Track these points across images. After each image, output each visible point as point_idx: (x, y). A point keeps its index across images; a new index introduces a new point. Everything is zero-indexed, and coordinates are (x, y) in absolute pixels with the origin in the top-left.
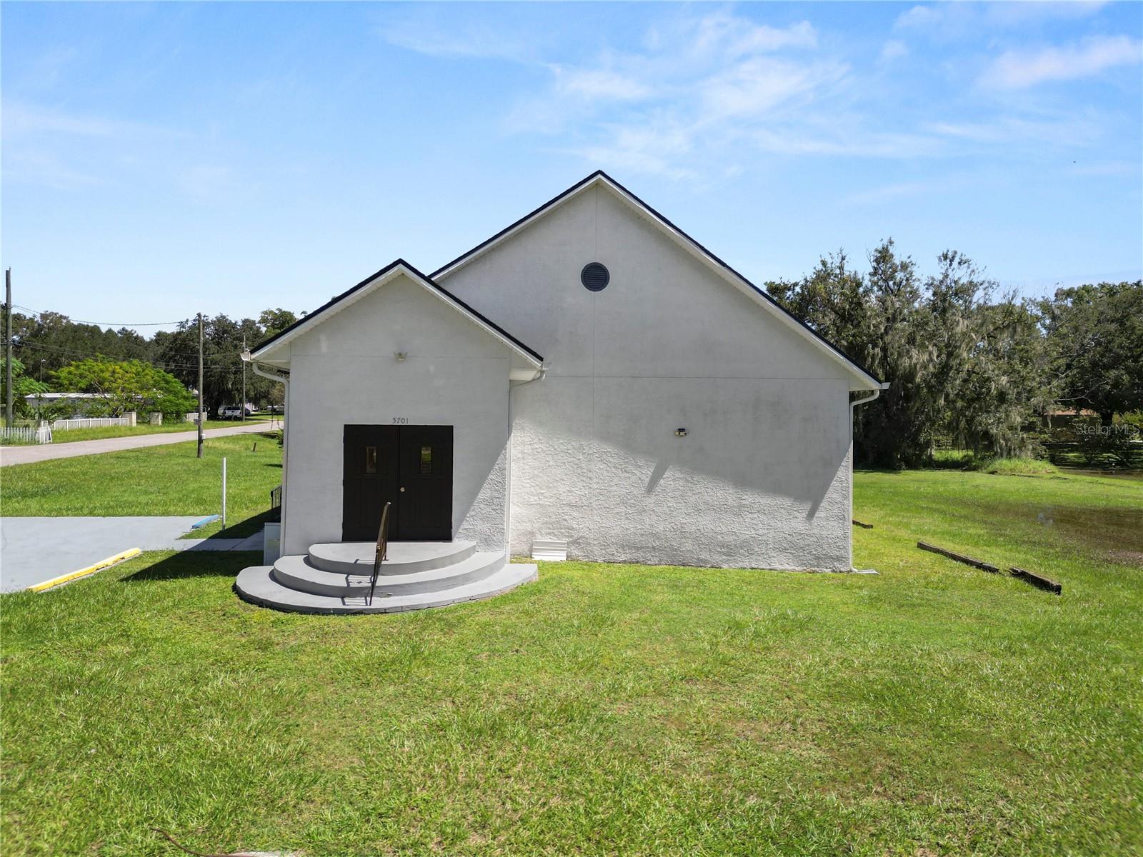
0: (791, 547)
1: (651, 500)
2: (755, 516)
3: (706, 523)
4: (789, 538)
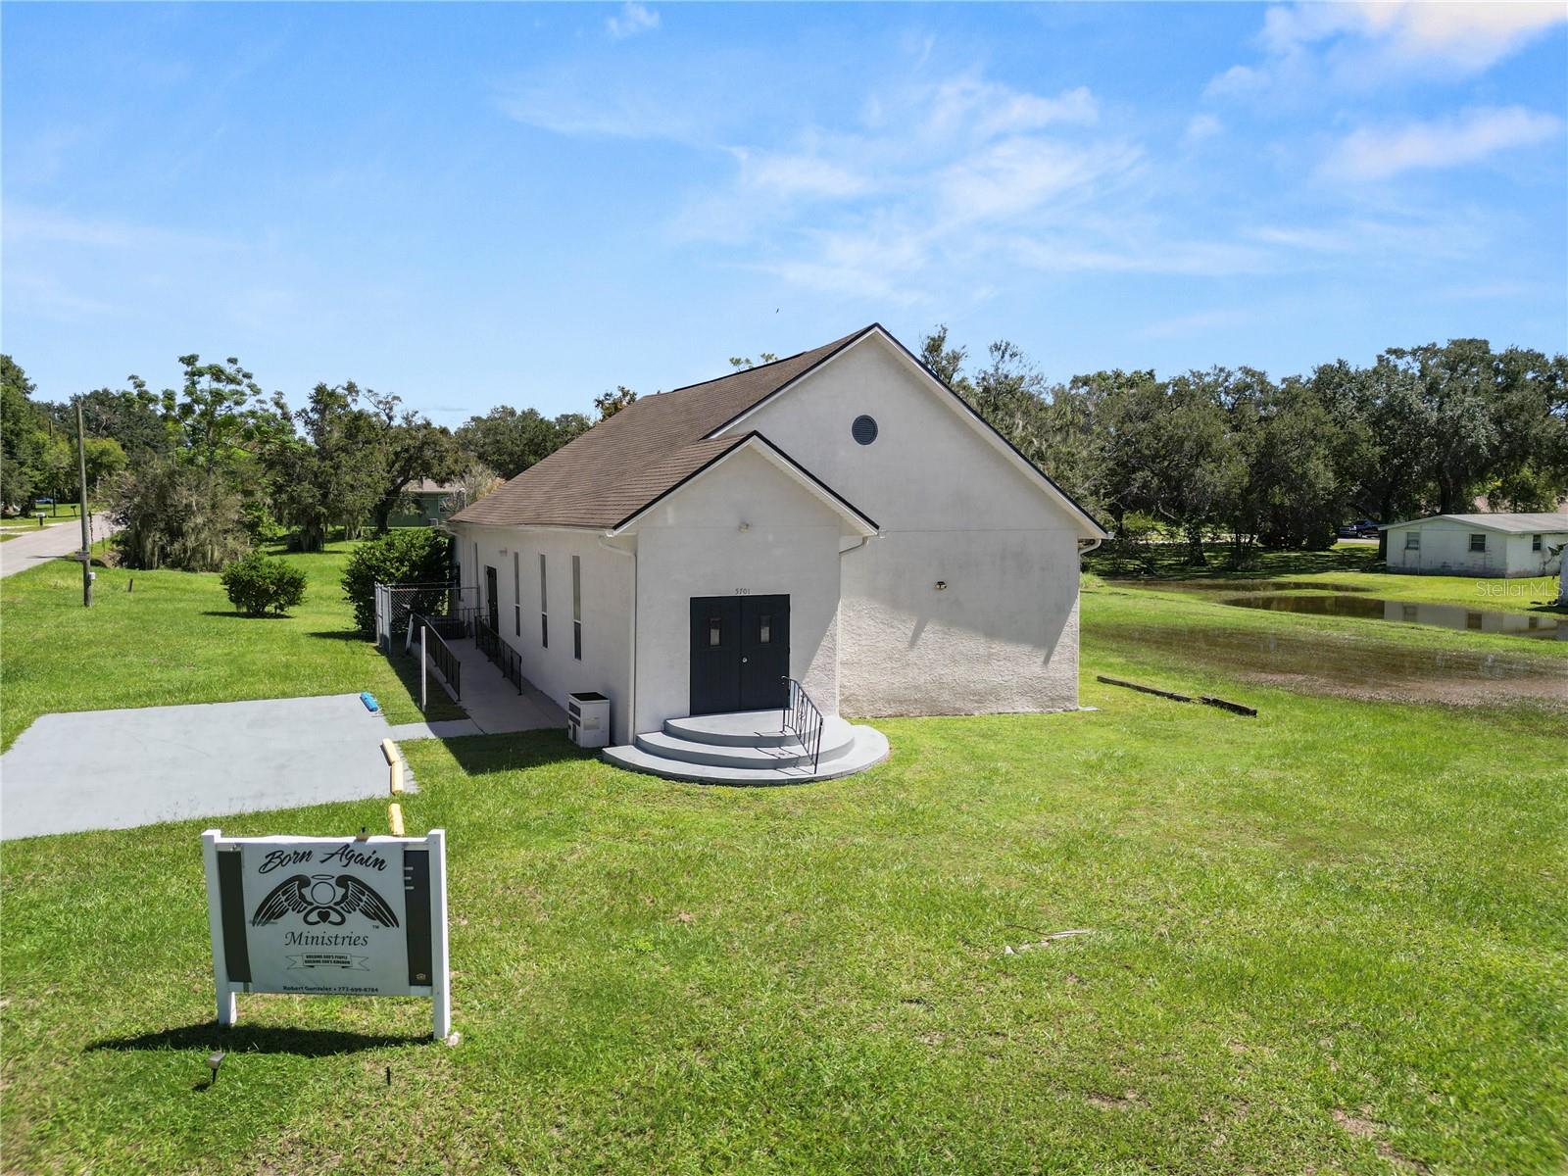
0: (1029, 690)
1: (912, 655)
2: (1002, 663)
3: (961, 673)
4: (1030, 682)
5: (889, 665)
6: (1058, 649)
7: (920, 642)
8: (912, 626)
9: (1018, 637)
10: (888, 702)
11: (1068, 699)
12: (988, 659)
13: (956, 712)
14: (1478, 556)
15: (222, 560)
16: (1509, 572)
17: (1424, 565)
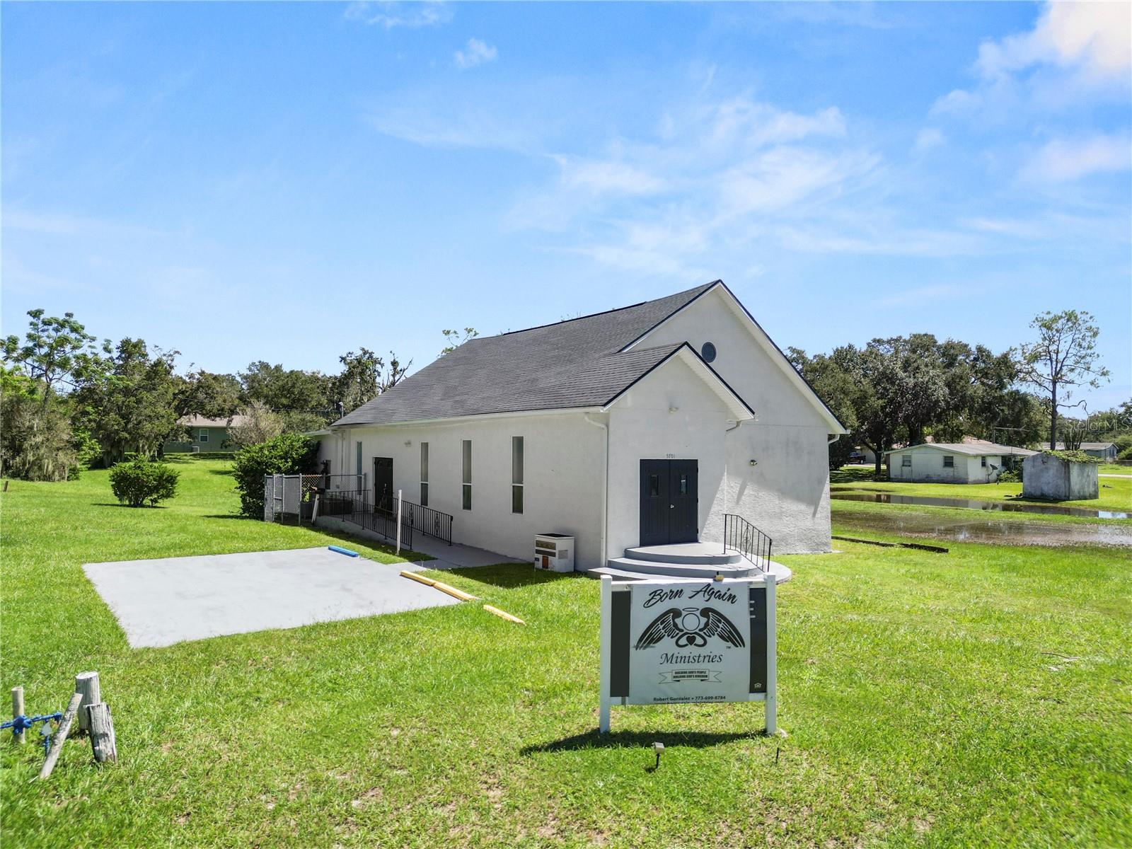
0: (805, 538)
2: (788, 518)
4: (805, 532)
6: (819, 509)
7: (741, 503)
8: (736, 491)
9: (799, 498)
11: (826, 544)
14: (949, 470)
16: (970, 480)
17: (915, 476)
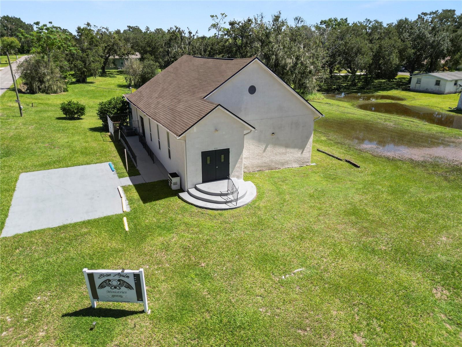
0: (297, 161)
1: (264, 154)
2: (289, 154)
3: (278, 158)
4: (297, 159)
5: (257, 157)
6: (306, 149)
7: (266, 150)
8: (264, 146)
9: (295, 147)
10: (257, 167)
11: (308, 162)
12: (285, 154)
13: (276, 168)
14: (437, 87)
15: (57, 90)
16: (445, 92)
17: (421, 89)
